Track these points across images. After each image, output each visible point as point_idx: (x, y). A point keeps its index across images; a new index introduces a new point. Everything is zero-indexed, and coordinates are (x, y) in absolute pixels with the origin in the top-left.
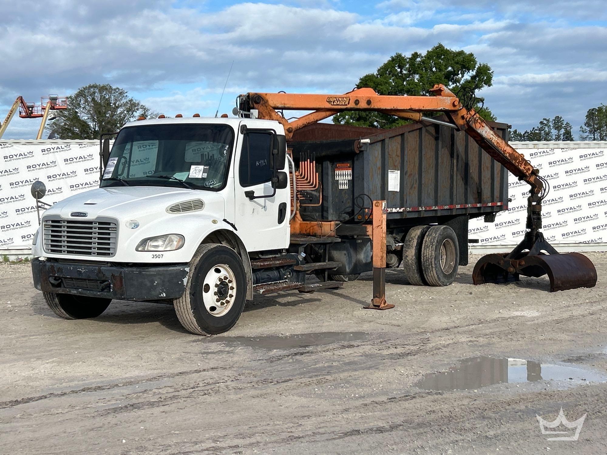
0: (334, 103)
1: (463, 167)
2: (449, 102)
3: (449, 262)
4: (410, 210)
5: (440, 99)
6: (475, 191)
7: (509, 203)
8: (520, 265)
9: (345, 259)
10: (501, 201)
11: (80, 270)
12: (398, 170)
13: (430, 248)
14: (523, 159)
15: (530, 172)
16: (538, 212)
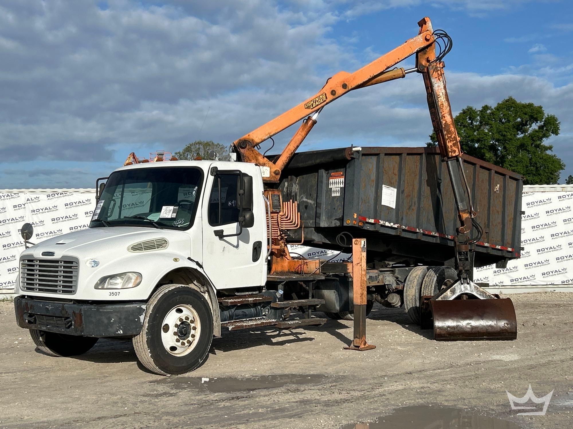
0: (312, 106)
4: (406, 228)
9: (334, 297)
11: (48, 307)
12: (395, 188)
13: (430, 288)
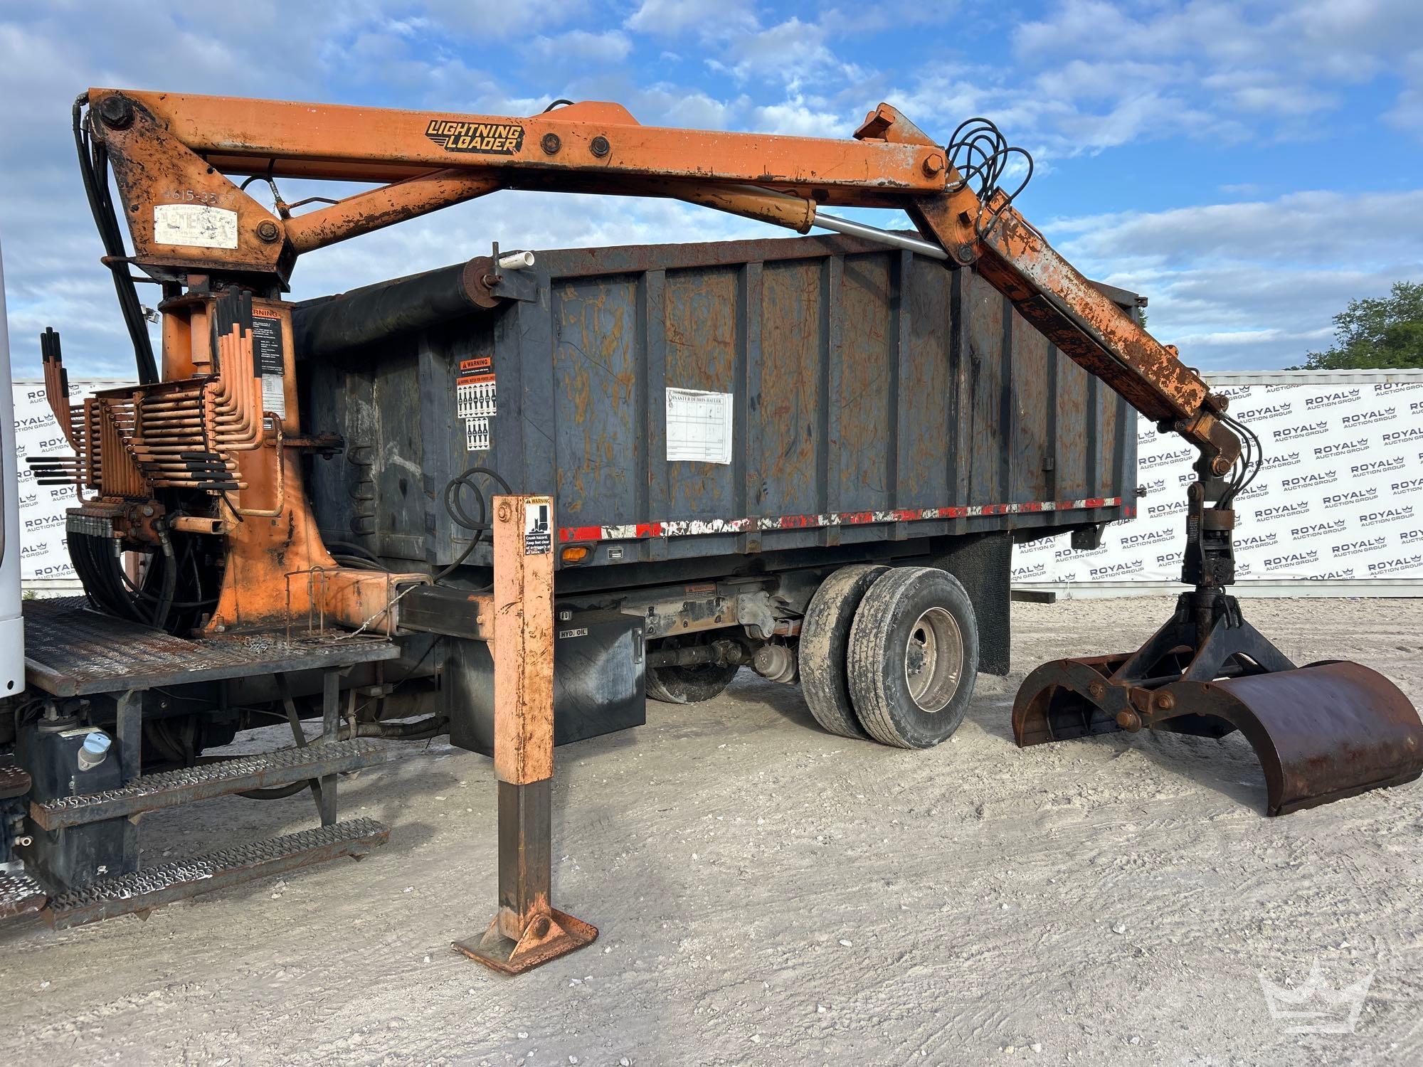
0: (456, 142)
1: (996, 400)
2: (911, 161)
3: (944, 674)
4: (778, 525)
5: (876, 148)
6: (1036, 467)
7: (1139, 499)
8: (1157, 705)
10: (1116, 493)
12: (724, 390)
13: (872, 638)
14: (1174, 362)
15: (1198, 403)
16: (1222, 532)
